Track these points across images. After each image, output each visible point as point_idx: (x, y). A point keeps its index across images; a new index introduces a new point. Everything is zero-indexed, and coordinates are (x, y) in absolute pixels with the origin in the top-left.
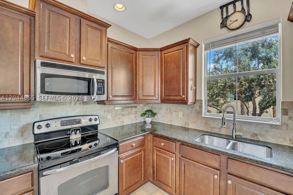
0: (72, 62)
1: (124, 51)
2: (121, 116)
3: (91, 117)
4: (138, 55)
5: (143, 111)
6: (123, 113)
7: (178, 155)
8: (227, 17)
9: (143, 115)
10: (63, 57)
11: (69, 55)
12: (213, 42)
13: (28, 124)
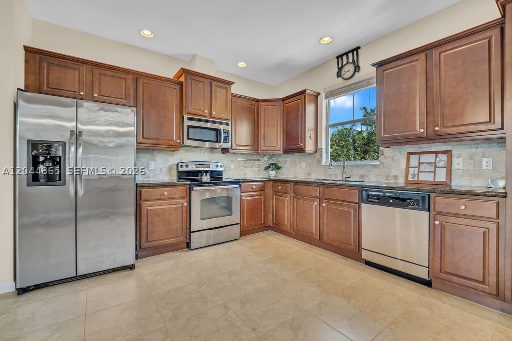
0: (206, 116)
1: (245, 103)
2: (243, 168)
3: (217, 164)
4: (260, 105)
5: (267, 165)
6: (246, 165)
7: (292, 194)
8: (342, 67)
9: (267, 168)
10: (200, 113)
11: (204, 111)
12: (332, 91)
13: (173, 165)
